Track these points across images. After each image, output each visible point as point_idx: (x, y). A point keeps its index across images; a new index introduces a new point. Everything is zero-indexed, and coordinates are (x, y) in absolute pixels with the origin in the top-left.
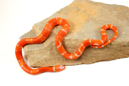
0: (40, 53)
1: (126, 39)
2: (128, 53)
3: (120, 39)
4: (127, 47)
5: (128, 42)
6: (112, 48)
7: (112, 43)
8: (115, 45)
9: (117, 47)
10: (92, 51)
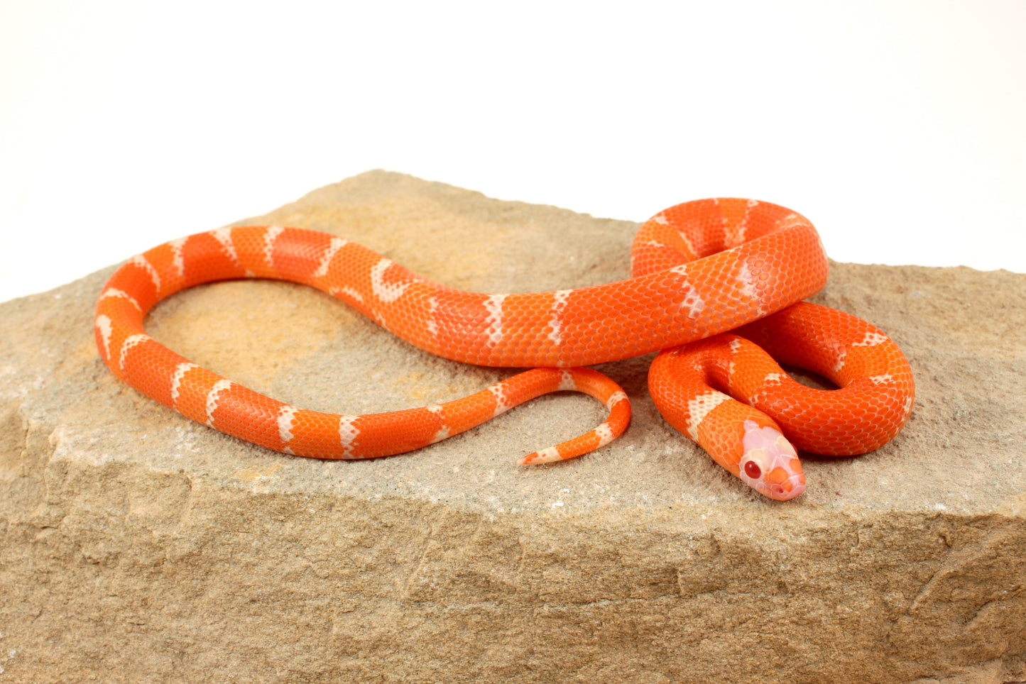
1: (683, 505)
2: (726, 675)
3: (622, 502)
4: (707, 596)
5: (703, 542)
6: (534, 600)
7: (522, 540)
8: (555, 559)
9: (587, 585)
10: (325, 614)
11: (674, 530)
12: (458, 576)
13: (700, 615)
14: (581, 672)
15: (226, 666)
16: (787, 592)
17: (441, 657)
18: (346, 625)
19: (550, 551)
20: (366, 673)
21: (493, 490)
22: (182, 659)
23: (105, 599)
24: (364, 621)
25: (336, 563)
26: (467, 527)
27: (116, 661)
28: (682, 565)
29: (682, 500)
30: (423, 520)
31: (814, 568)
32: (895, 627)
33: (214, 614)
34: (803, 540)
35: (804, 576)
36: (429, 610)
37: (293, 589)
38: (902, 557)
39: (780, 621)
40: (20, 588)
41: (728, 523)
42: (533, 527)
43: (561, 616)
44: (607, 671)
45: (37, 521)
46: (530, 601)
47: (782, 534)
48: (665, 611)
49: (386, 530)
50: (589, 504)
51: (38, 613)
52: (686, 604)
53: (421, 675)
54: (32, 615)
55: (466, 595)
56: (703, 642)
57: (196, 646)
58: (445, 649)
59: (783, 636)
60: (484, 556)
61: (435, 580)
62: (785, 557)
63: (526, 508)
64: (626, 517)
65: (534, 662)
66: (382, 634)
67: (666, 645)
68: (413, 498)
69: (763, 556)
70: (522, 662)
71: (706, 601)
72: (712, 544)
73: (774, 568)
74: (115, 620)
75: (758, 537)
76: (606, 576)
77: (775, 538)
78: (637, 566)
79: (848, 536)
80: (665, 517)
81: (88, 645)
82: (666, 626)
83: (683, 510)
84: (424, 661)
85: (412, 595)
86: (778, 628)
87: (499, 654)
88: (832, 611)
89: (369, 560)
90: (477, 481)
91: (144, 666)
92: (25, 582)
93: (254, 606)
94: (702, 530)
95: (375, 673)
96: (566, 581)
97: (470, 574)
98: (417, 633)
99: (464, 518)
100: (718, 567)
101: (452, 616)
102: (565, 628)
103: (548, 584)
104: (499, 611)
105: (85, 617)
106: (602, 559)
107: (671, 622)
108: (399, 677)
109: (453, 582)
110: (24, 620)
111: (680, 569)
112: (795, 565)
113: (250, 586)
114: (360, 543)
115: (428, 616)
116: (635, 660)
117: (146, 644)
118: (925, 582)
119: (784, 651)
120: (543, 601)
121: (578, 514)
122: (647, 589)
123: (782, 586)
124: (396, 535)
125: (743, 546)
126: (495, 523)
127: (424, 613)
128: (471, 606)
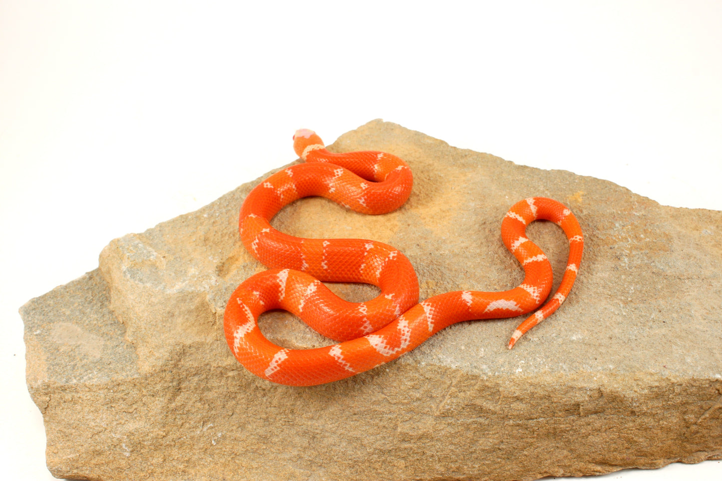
0: (110, 403)
1: (585, 371)
2: (600, 452)
3: (552, 369)
4: (593, 416)
5: (595, 391)
6: (506, 417)
7: (501, 389)
8: (517, 399)
9: (533, 411)
10: (394, 422)
11: (580, 384)
12: (466, 405)
13: (589, 425)
14: (526, 451)
15: (339, 445)
16: (635, 415)
17: (455, 444)
18: (405, 427)
19: (515, 395)
20: (414, 450)
21: (484, 361)
22: (313, 440)
23: (269, 408)
24: (414, 426)
25: (400, 397)
26: (472, 382)
27: (277, 440)
28: (583, 402)
29: (583, 368)
30: (447, 376)
31: (650, 404)
32: (688, 430)
33: (332, 419)
34: (646, 391)
35: (645, 408)
36: (450, 421)
37: (377, 409)
38: (696, 399)
39: (631, 428)
40: (221, 401)
41: (608, 382)
42: (507, 382)
43: (518, 425)
44: (539, 450)
45: (229, 367)
46: (503, 418)
47: (636, 388)
48: (572, 423)
49: (427, 380)
50: (535, 370)
51: (231, 414)
52: (583, 420)
53: (444, 452)
54: (228, 415)
55: (469, 414)
56: (590, 437)
57: (322, 434)
58: (458, 440)
59: (631, 435)
60: (480, 396)
61: (454, 407)
62: (636, 400)
63: (503, 372)
64: (555, 378)
65: (503, 447)
66: (425, 432)
67: (570, 438)
68: (442, 365)
69: (625, 399)
70: (497, 446)
71: (593, 418)
72: (599, 392)
73: (630, 405)
74: (275, 419)
75: (623, 390)
76: (543, 407)
77: (631, 390)
78: (560, 402)
79: (669, 389)
80: (575, 378)
81: (261, 431)
82: (571, 430)
83: (584, 374)
84: (446, 446)
85: (441, 414)
86: (629, 432)
87: (485, 442)
88: (657, 424)
89: (418, 395)
90: (475, 355)
91: (293, 443)
92: (223, 398)
93: (355, 416)
94: (594, 386)
95: (419, 451)
96: (522, 409)
97: (473, 405)
98: (443, 432)
99: (470, 378)
100: (601, 403)
101: (462, 425)
102: (520, 431)
103: (513, 411)
104: (487, 422)
105: (259, 417)
106: (541, 399)
107: (574, 428)
108: (432, 453)
109: (463, 408)
110: (224, 418)
111: (582, 404)
112: (641, 404)
113: (353, 407)
114: (413, 387)
115: (449, 424)
116: (554, 445)
117: (293, 431)
118: (706, 410)
119: (630, 441)
120: (510, 418)
121: (530, 376)
122: (564, 413)
123: (633, 413)
124: (432, 383)
125: (616, 394)
126: (487, 380)
127: (447, 423)
128: (472, 420)
